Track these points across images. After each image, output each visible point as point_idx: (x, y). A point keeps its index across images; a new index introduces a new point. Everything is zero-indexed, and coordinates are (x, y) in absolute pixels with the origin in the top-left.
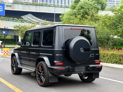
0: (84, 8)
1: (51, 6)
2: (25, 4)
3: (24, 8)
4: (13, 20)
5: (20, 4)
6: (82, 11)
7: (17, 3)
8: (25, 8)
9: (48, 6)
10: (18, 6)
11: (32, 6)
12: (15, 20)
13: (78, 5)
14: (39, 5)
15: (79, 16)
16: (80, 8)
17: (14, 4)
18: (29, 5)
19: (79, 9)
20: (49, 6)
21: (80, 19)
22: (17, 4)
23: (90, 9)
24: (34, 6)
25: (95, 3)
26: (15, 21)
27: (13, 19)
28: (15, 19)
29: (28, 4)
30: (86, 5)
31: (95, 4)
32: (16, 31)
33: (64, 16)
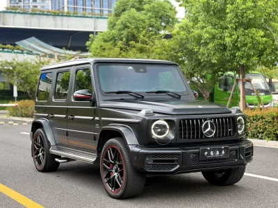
0: (128, 27)
1: (87, 17)
2: (31, 14)
3: (29, 21)
4: (3, 48)
5: (19, 13)
6: (125, 32)
7: (13, 11)
8: (31, 23)
9: (80, 17)
10: (14, 18)
11: (45, 17)
12: (8, 48)
13: (119, 22)
14: (62, 16)
15: (120, 43)
16: (122, 26)
17: (6, 14)
18: (39, 14)
19: (120, 30)
20: (84, 17)
21: (121, 49)
22: (12, 14)
23: (141, 29)
24: (51, 17)
25: (152, 17)
26: (8, 52)
27: (4, 46)
28: (6, 46)
29: (36, 14)
30: (133, 21)
31: (152, 20)
32: (5, 73)
33: (94, 42)
